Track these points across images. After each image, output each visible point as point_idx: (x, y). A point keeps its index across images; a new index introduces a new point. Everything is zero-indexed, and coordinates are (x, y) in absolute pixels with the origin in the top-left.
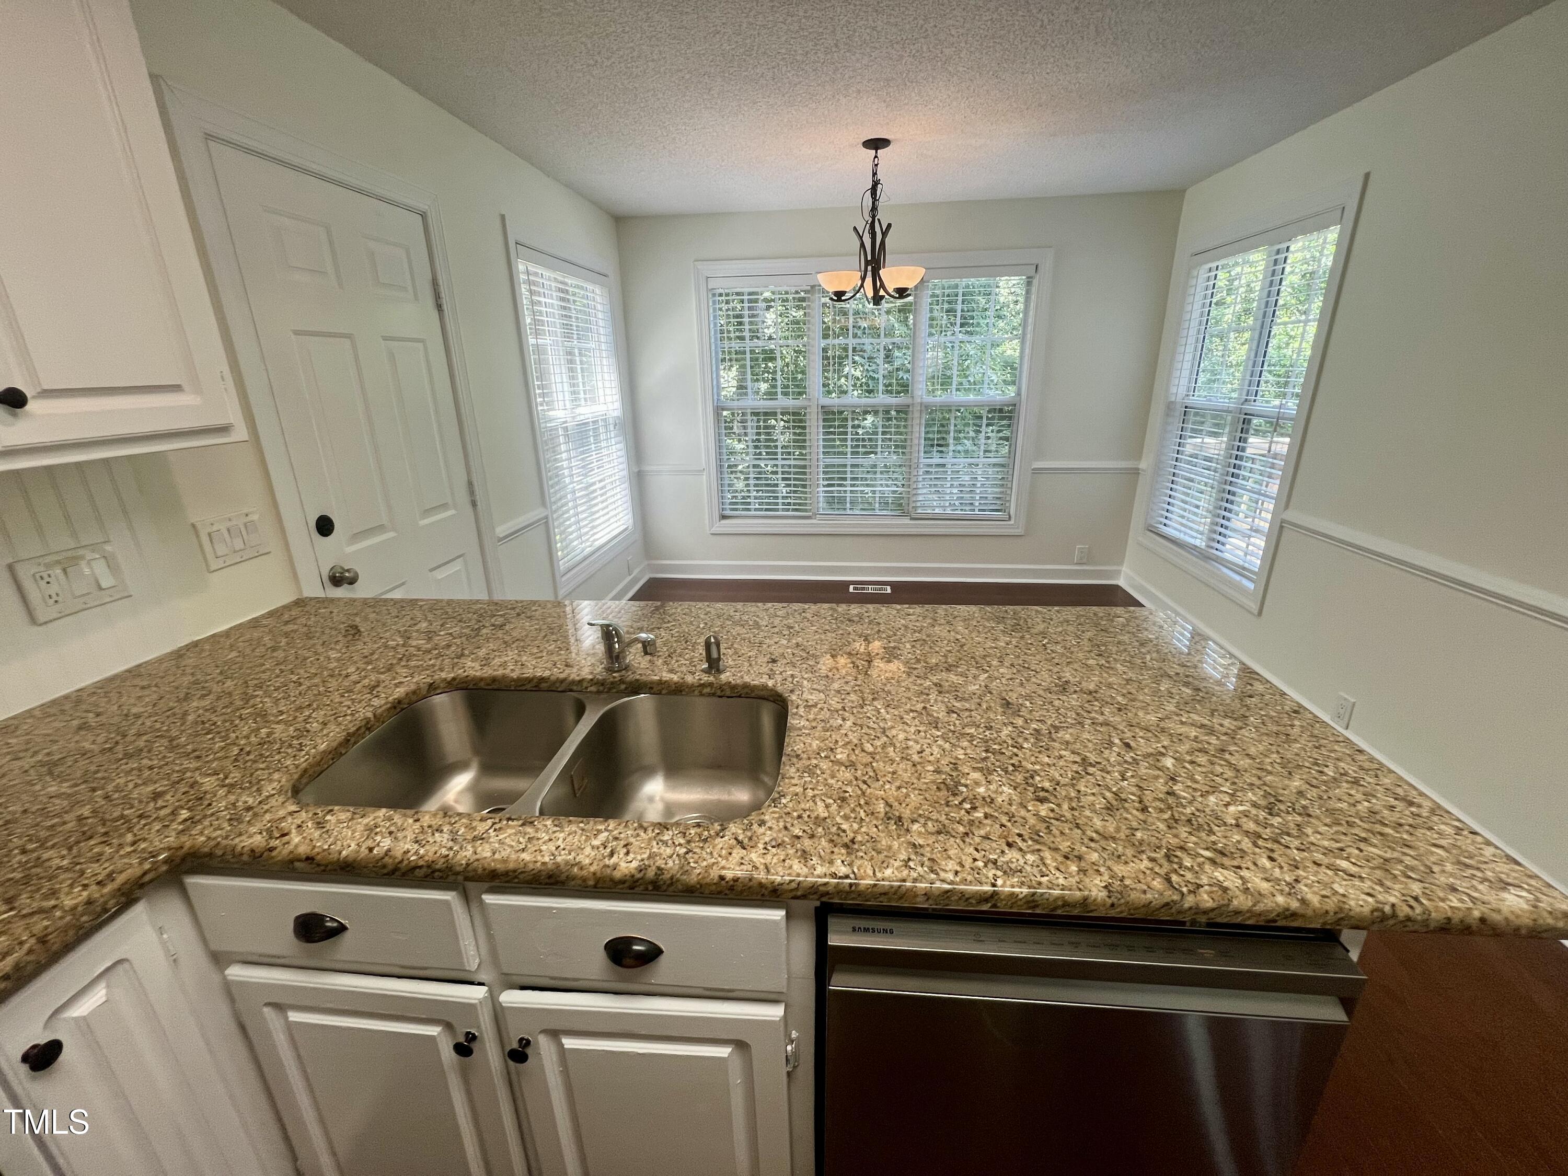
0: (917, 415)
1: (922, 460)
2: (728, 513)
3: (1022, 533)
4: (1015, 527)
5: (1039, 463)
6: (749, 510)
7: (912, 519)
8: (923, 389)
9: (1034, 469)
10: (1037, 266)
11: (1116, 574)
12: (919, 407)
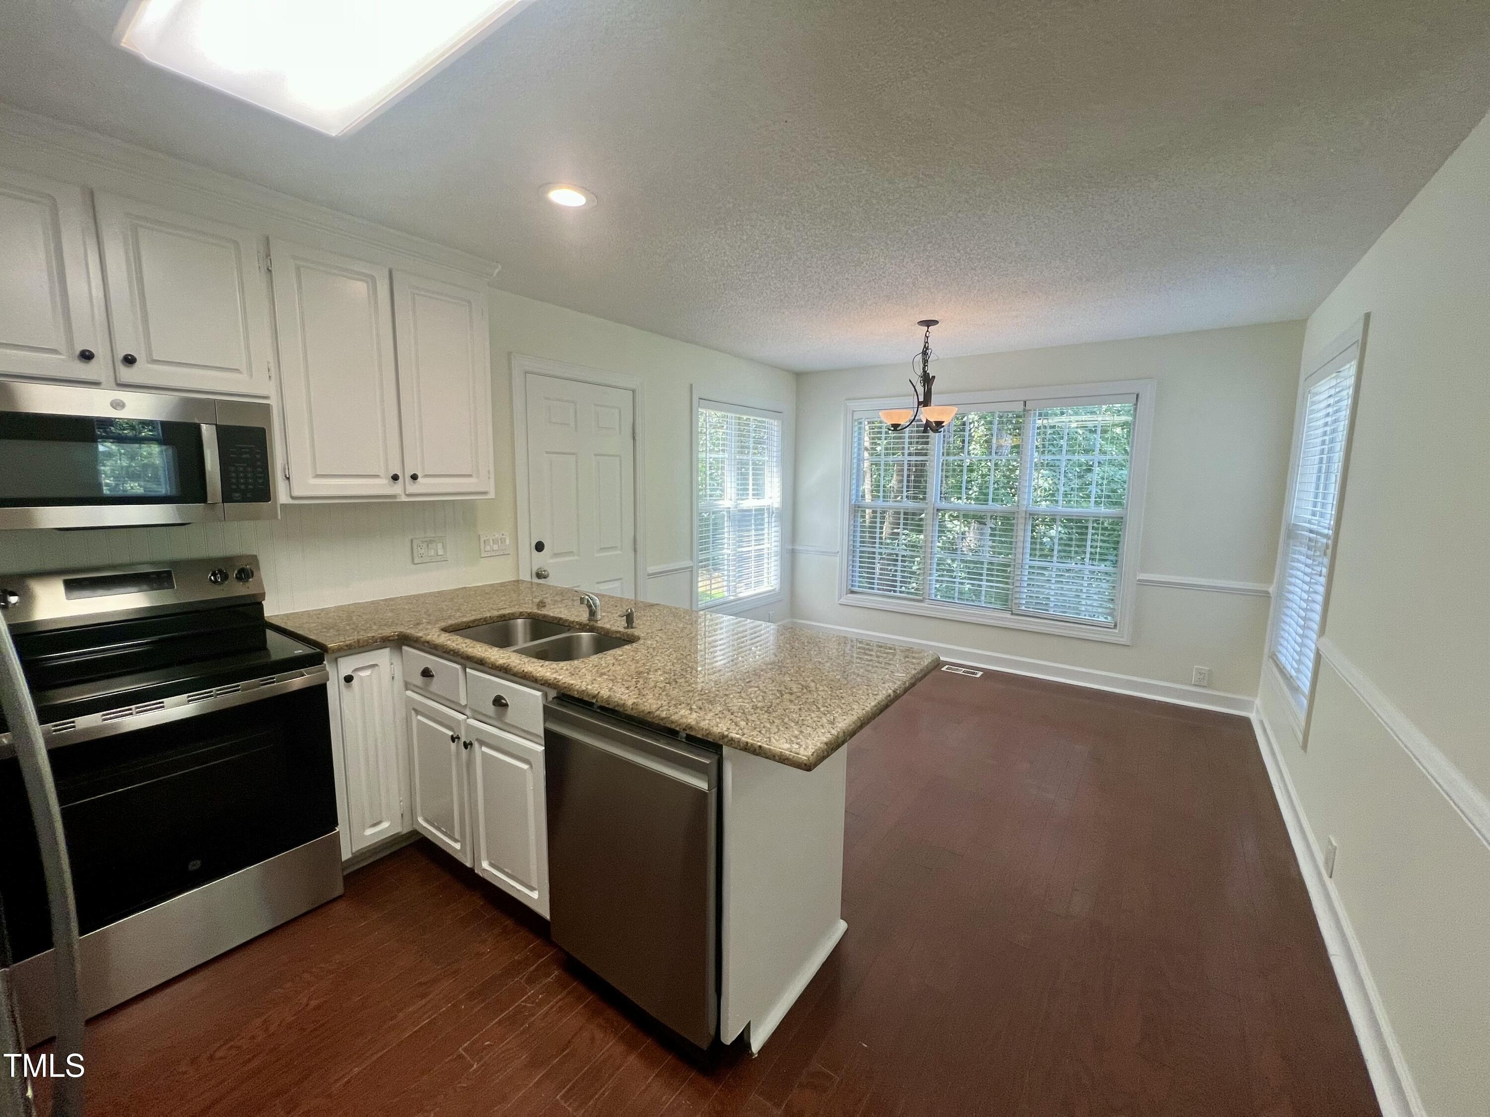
0: (1021, 521)
1: (1027, 561)
2: (856, 589)
3: (1128, 643)
4: (1122, 636)
5: (1145, 575)
6: (873, 588)
7: (1012, 614)
8: (1029, 500)
9: (1139, 580)
10: (1137, 395)
11: (1247, 705)
12: (1023, 515)
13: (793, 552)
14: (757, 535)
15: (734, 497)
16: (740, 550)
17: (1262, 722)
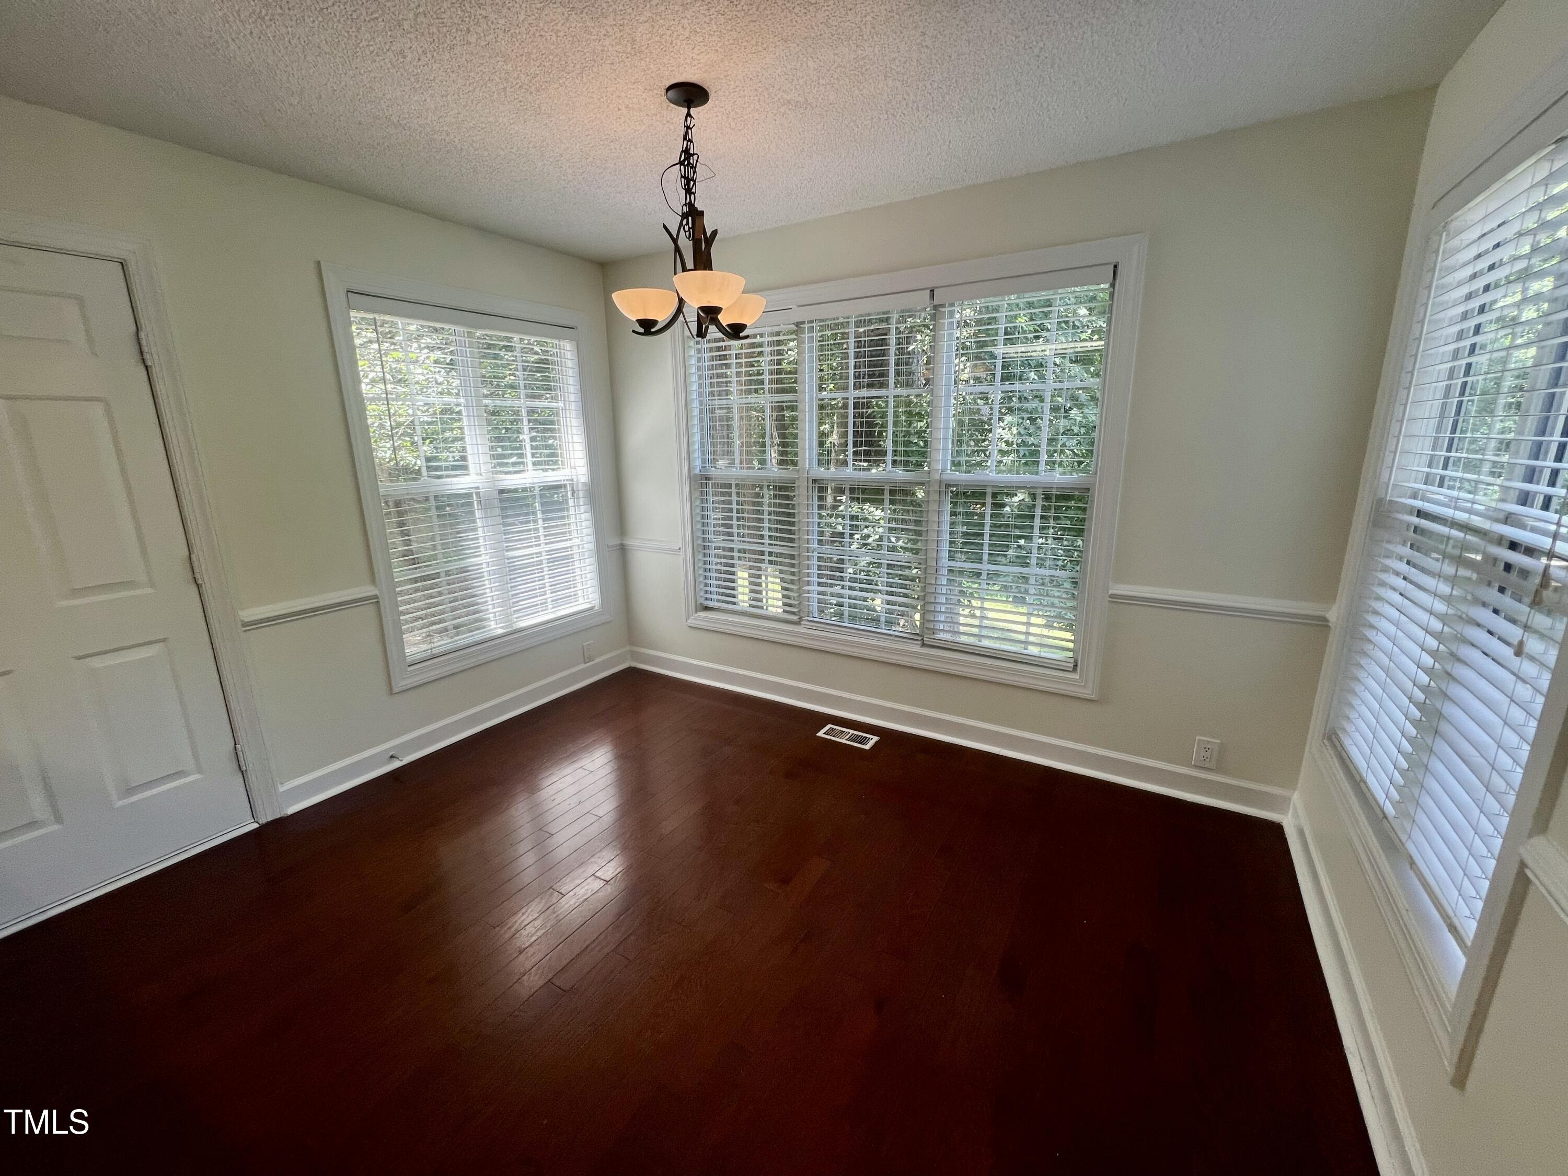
1: (944, 562)
2: (710, 604)
3: (1093, 697)
4: (1085, 684)
5: (1122, 587)
7: (923, 645)
8: (945, 462)
9: (1112, 596)
10: (1115, 266)
11: (1282, 804)
12: (937, 488)
13: (623, 550)
14: (548, 527)
15: (486, 468)
16: (510, 554)
17: (1301, 833)
